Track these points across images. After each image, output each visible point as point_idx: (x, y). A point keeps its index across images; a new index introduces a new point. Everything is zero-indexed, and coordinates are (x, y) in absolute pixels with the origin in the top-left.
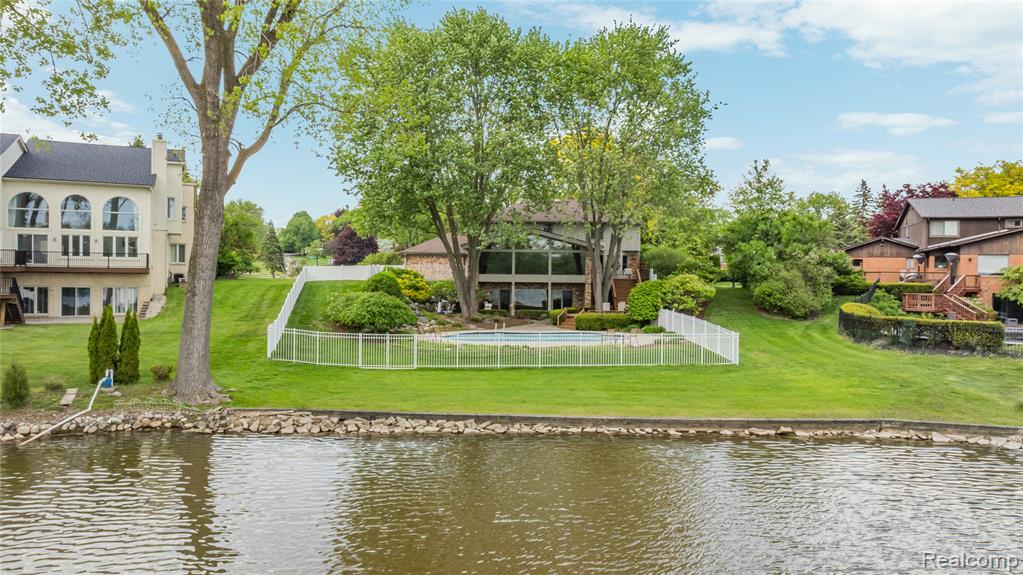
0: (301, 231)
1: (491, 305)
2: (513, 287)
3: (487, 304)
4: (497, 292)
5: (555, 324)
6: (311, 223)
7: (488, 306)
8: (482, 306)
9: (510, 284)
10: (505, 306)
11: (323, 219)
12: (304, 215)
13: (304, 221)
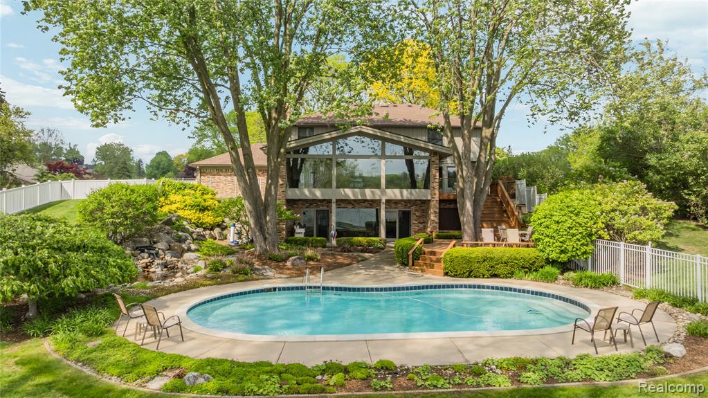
0: (161, 166)
1: (303, 230)
2: (334, 205)
3: (298, 230)
4: (312, 213)
5: (405, 264)
6: (170, 160)
7: (300, 233)
8: (291, 232)
9: (329, 201)
10: (323, 231)
11: (180, 157)
12: (164, 154)
13: (164, 159)
